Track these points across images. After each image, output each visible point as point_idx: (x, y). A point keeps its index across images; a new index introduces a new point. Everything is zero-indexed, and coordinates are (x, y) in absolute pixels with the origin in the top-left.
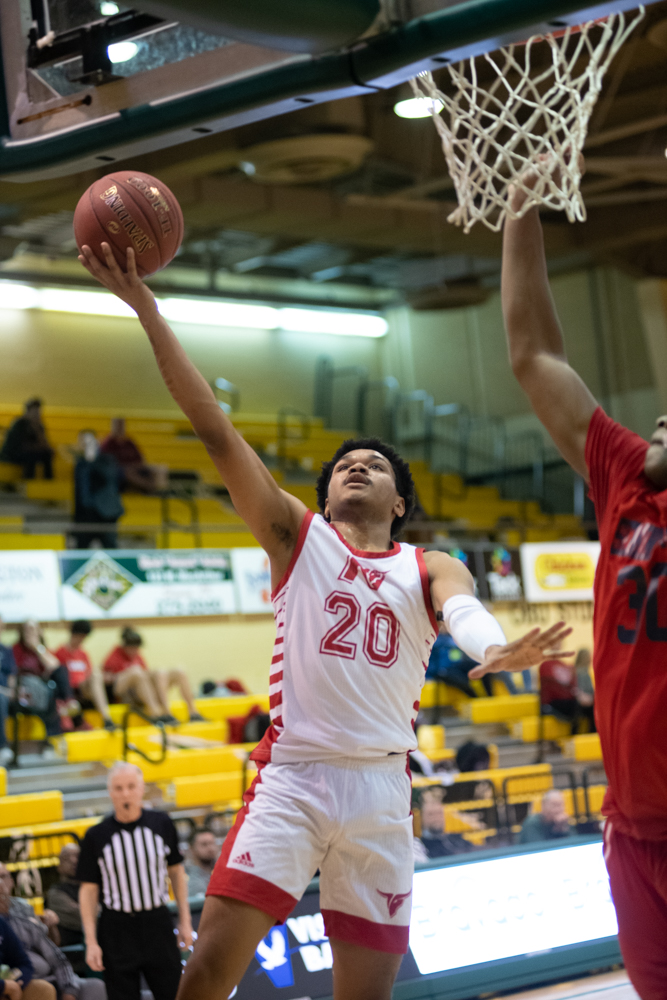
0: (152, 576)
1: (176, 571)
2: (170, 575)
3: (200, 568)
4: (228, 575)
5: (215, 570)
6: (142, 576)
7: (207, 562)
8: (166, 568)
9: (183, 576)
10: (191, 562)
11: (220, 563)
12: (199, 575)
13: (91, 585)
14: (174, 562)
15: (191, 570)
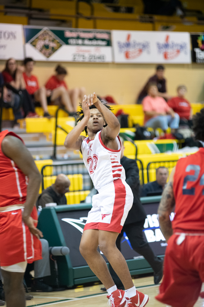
0: (71, 41)
1: (83, 39)
2: (80, 42)
3: (95, 39)
4: (109, 43)
5: (103, 40)
6: (66, 41)
7: (99, 36)
8: (78, 38)
9: (86, 42)
10: (91, 35)
11: (105, 36)
12: (95, 42)
13: (40, 44)
14: (82, 35)
15: (90, 39)
